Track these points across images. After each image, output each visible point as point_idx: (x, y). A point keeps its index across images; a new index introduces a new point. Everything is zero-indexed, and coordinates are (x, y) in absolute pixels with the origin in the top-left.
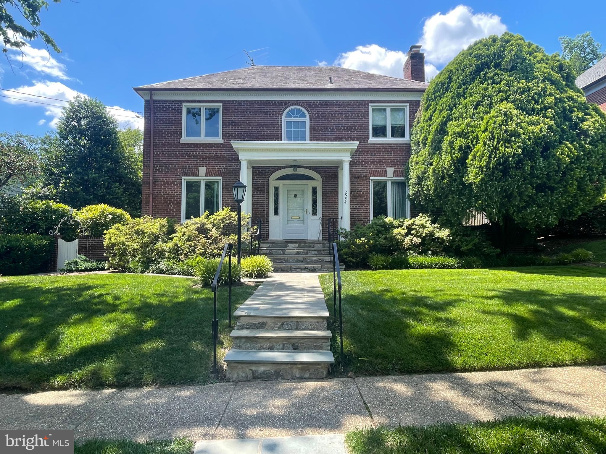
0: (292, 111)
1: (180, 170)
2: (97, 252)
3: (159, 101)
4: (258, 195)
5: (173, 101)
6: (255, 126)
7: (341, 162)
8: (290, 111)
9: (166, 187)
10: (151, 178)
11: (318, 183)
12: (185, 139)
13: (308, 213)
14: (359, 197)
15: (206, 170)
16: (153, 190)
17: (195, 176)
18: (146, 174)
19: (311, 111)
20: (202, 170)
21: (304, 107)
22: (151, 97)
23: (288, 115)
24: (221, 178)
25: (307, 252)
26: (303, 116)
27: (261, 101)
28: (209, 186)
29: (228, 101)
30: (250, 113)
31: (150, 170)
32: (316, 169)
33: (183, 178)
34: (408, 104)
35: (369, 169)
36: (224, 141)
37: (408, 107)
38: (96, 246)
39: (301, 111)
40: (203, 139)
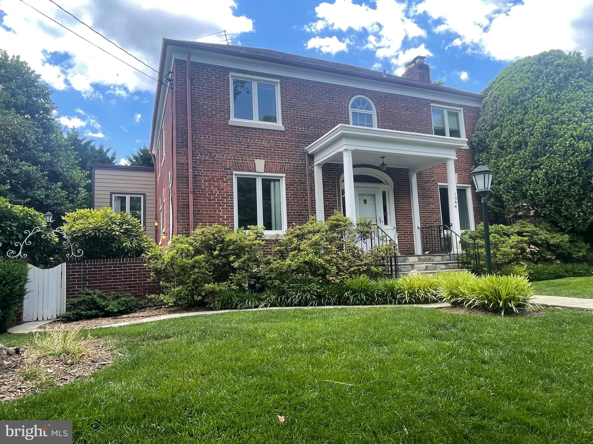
1: (230, 162)
3: (197, 64)
4: (328, 198)
5: (217, 67)
6: (320, 113)
8: (355, 100)
9: (211, 184)
10: (190, 170)
11: (389, 187)
12: (233, 121)
13: (381, 222)
14: (430, 204)
15: (265, 164)
16: (193, 188)
17: (251, 171)
18: (181, 164)
19: (378, 104)
20: (260, 164)
21: (370, 98)
22: (189, 58)
24: (284, 175)
26: (369, 108)
27: (325, 84)
28: (267, 184)
29: (287, 78)
30: (313, 97)
31: (187, 159)
33: (234, 172)
34: (462, 109)
35: (436, 173)
36: (285, 128)
39: (367, 102)
40: (256, 122)
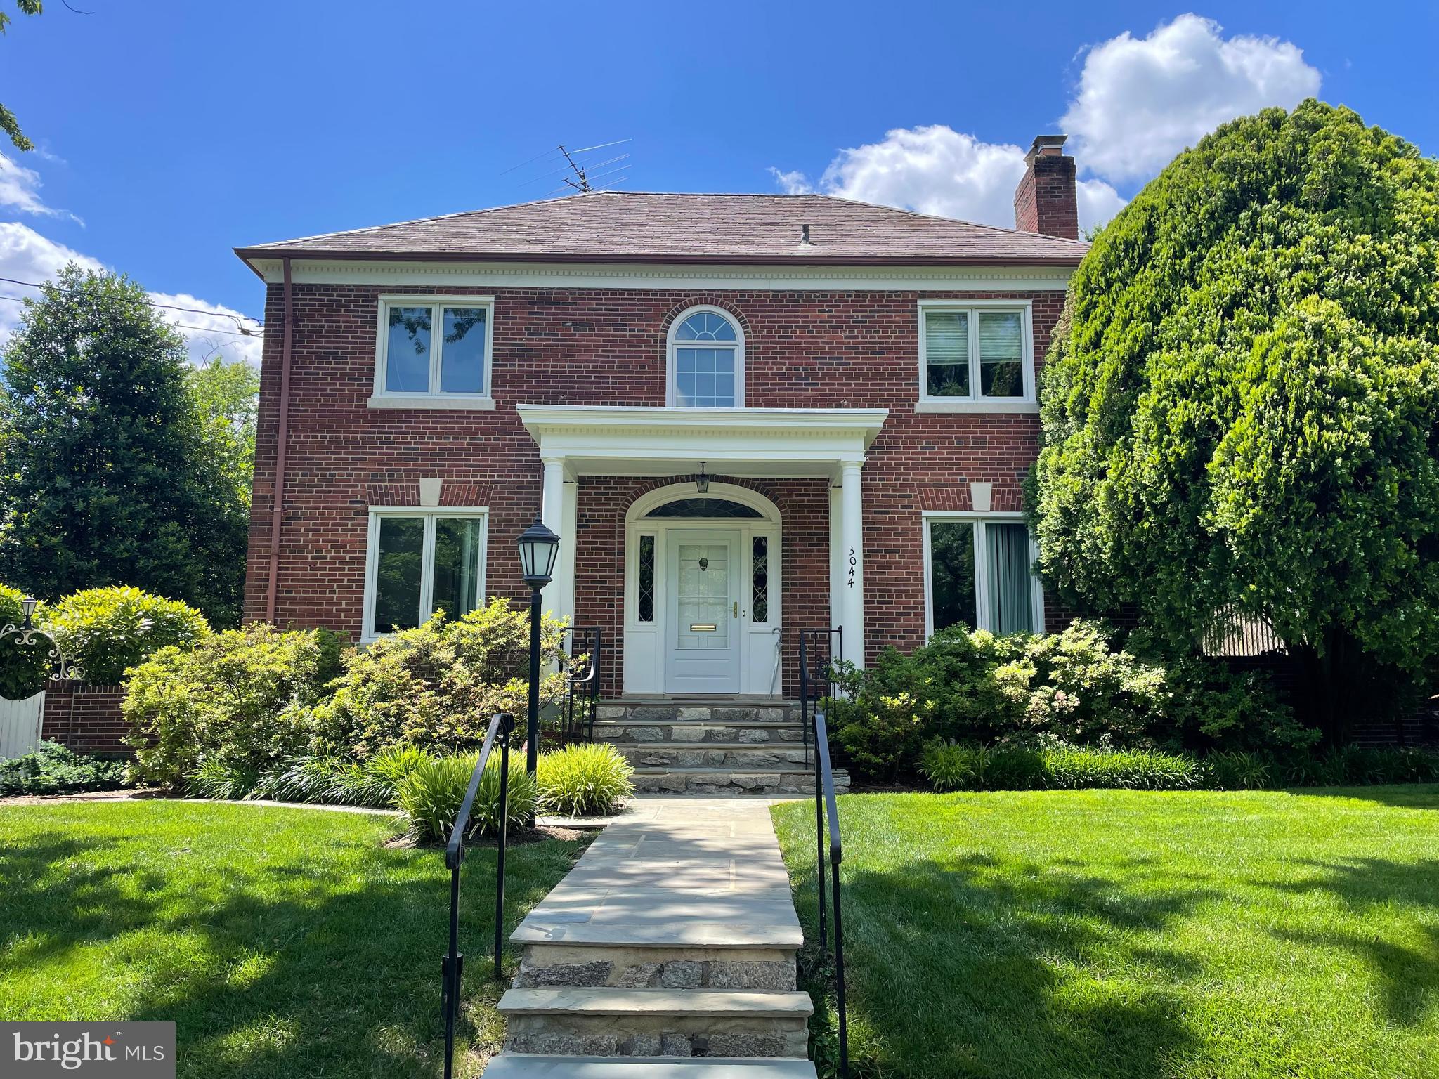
0: (696, 320)
1: (363, 487)
2: (100, 731)
3: (309, 287)
4: (593, 560)
5: (350, 288)
6: (587, 361)
7: (836, 467)
8: (691, 319)
9: (320, 535)
10: (278, 510)
11: (771, 525)
12: (381, 397)
13: (740, 613)
14: (890, 568)
15: (443, 488)
16: (281, 546)
17: (409, 505)
18: (262, 496)
19: (751, 322)
20: (430, 487)
21: (729, 310)
22: (287, 276)
23: (684, 331)
24: (486, 509)
25: (737, 734)
26: (728, 334)
27: (606, 291)
28: (448, 531)
29: (510, 290)
30: (574, 324)
31: (274, 486)
32: (765, 486)
33: (371, 508)
34: (1029, 302)
35: (917, 486)
36: (498, 402)
37: (1029, 309)
38: (97, 714)
39: (722, 320)
40: (435, 398)
